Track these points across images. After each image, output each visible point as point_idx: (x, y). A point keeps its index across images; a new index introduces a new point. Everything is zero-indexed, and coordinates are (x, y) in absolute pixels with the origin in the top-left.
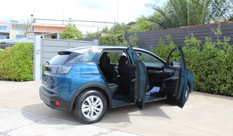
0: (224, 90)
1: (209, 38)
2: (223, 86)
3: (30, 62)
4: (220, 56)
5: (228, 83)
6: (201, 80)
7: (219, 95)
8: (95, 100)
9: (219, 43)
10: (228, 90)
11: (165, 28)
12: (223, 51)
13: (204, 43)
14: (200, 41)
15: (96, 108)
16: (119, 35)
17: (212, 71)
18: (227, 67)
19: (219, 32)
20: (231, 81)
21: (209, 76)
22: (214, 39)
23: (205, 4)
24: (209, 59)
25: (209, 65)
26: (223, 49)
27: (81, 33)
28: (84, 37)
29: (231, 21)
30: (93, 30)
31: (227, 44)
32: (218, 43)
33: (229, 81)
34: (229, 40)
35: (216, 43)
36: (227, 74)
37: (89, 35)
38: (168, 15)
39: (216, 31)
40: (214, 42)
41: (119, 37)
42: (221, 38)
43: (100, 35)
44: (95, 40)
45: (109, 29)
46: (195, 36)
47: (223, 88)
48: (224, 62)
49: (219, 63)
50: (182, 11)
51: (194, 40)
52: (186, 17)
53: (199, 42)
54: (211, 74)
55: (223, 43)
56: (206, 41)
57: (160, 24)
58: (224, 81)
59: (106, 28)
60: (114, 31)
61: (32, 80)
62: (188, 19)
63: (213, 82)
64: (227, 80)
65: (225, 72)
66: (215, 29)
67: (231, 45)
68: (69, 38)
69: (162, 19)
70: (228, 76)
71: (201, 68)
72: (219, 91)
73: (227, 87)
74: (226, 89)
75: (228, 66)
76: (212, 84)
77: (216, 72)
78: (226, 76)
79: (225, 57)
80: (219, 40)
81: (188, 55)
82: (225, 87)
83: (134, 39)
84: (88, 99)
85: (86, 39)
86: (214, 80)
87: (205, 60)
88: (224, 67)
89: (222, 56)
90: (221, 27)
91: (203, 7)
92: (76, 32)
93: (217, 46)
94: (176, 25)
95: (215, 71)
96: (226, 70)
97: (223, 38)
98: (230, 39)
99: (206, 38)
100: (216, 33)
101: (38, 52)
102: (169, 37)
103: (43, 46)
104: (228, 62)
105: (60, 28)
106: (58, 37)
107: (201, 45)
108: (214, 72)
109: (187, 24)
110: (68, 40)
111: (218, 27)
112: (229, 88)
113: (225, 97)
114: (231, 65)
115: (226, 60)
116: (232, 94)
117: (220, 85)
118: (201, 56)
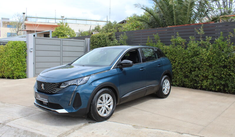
0: (206, 86)
1: (193, 37)
2: (205, 81)
3: (24, 60)
4: (203, 54)
5: (210, 79)
6: (186, 77)
7: (202, 90)
10: (210, 86)
11: (153, 28)
12: (205, 49)
13: (188, 41)
14: (185, 40)
16: (110, 33)
17: (195, 68)
18: (208, 64)
19: (202, 32)
20: (212, 77)
21: (193, 73)
22: (198, 38)
23: (189, 5)
24: (192, 56)
25: (193, 62)
26: (205, 48)
27: (73, 31)
28: (76, 36)
29: (213, 22)
30: (86, 29)
31: (209, 43)
32: (200, 42)
33: (210, 77)
34: (210, 40)
35: (199, 42)
36: (208, 70)
37: (81, 34)
38: (156, 15)
39: (199, 31)
40: (197, 41)
41: (110, 36)
42: (204, 38)
43: (92, 33)
44: (86, 39)
45: (101, 28)
46: (180, 35)
47: (205, 83)
48: (206, 59)
49: (202, 60)
50: (168, 12)
51: (179, 39)
52: (172, 17)
54: (195, 71)
55: (205, 42)
56: (191, 40)
57: (149, 24)
58: (206, 77)
59: (98, 26)
60: (106, 29)
61: (26, 78)
63: (197, 79)
64: (208, 76)
65: (207, 69)
66: (198, 29)
67: (212, 44)
68: (61, 36)
69: (150, 19)
70: (209, 72)
71: (185, 65)
72: (202, 86)
73: (208, 83)
74: (207, 84)
75: (210, 64)
76: (195, 80)
77: (199, 69)
78: (208, 72)
79: (207, 55)
80: (202, 40)
81: (174, 53)
82: (207, 83)
83: (124, 38)
85: (78, 38)
86: (197, 76)
87: (189, 57)
88: (206, 64)
89: (204, 54)
90: (204, 28)
91: (187, 8)
92: (69, 30)
93: (200, 45)
94: (164, 25)
95: (198, 67)
96: (208, 67)
97: (205, 37)
98: (212, 39)
99: (190, 37)
100: (199, 33)
101: (31, 50)
102: (156, 36)
103: (36, 44)
104: (209, 59)
105: (53, 26)
106: (51, 35)
107: (186, 44)
108: (197, 69)
109: (173, 24)
110: (60, 38)
111: (200, 27)
112: (210, 84)
113: (207, 91)
114: (212, 62)
115: (208, 57)
116: (213, 89)
117: (202, 80)
118: (185, 54)
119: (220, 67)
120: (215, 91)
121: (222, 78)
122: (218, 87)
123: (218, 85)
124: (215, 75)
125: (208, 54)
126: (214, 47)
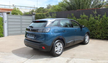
0: (98, 37)
1: (92, 15)
2: (98, 35)
4: (97, 23)
8: (60, 44)
9: (96, 17)
12: (98, 21)
13: (89, 17)
15: (60, 48)
18: (100, 27)
19: (96, 12)
20: (101, 33)
21: (92, 31)
22: (94, 15)
24: (92, 24)
25: (92, 26)
40: (93, 17)
42: (97, 15)
43: (32, 13)
46: (85, 14)
48: (99, 25)
49: (97, 25)
50: (78, 3)
51: (84, 16)
53: (87, 17)
55: (98, 17)
57: (66, 8)
58: (99, 33)
62: (81, 6)
63: (94, 34)
65: (99, 30)
66: (94, 11)
72: (96, 37)
73: (100, 36)
77: (95, 30)
83: (54, 15)
84: (57, 45)
87: (90, 25)
95: (95, 29)
98: (101, 16)
99: (90, 15)
102: (73, 14)
108: (94, 30)
109: (80, 9)
114: (102, 26)
116: (102, 38)
117: (97, 35)
118: (88, 23)
119: (106, 28)
120: (103, 39)
121: (107, 33)
122: (104, 38)
123: (104, 36)
124: (103, 32)
125: (100, 23)
126: (103, 19)
